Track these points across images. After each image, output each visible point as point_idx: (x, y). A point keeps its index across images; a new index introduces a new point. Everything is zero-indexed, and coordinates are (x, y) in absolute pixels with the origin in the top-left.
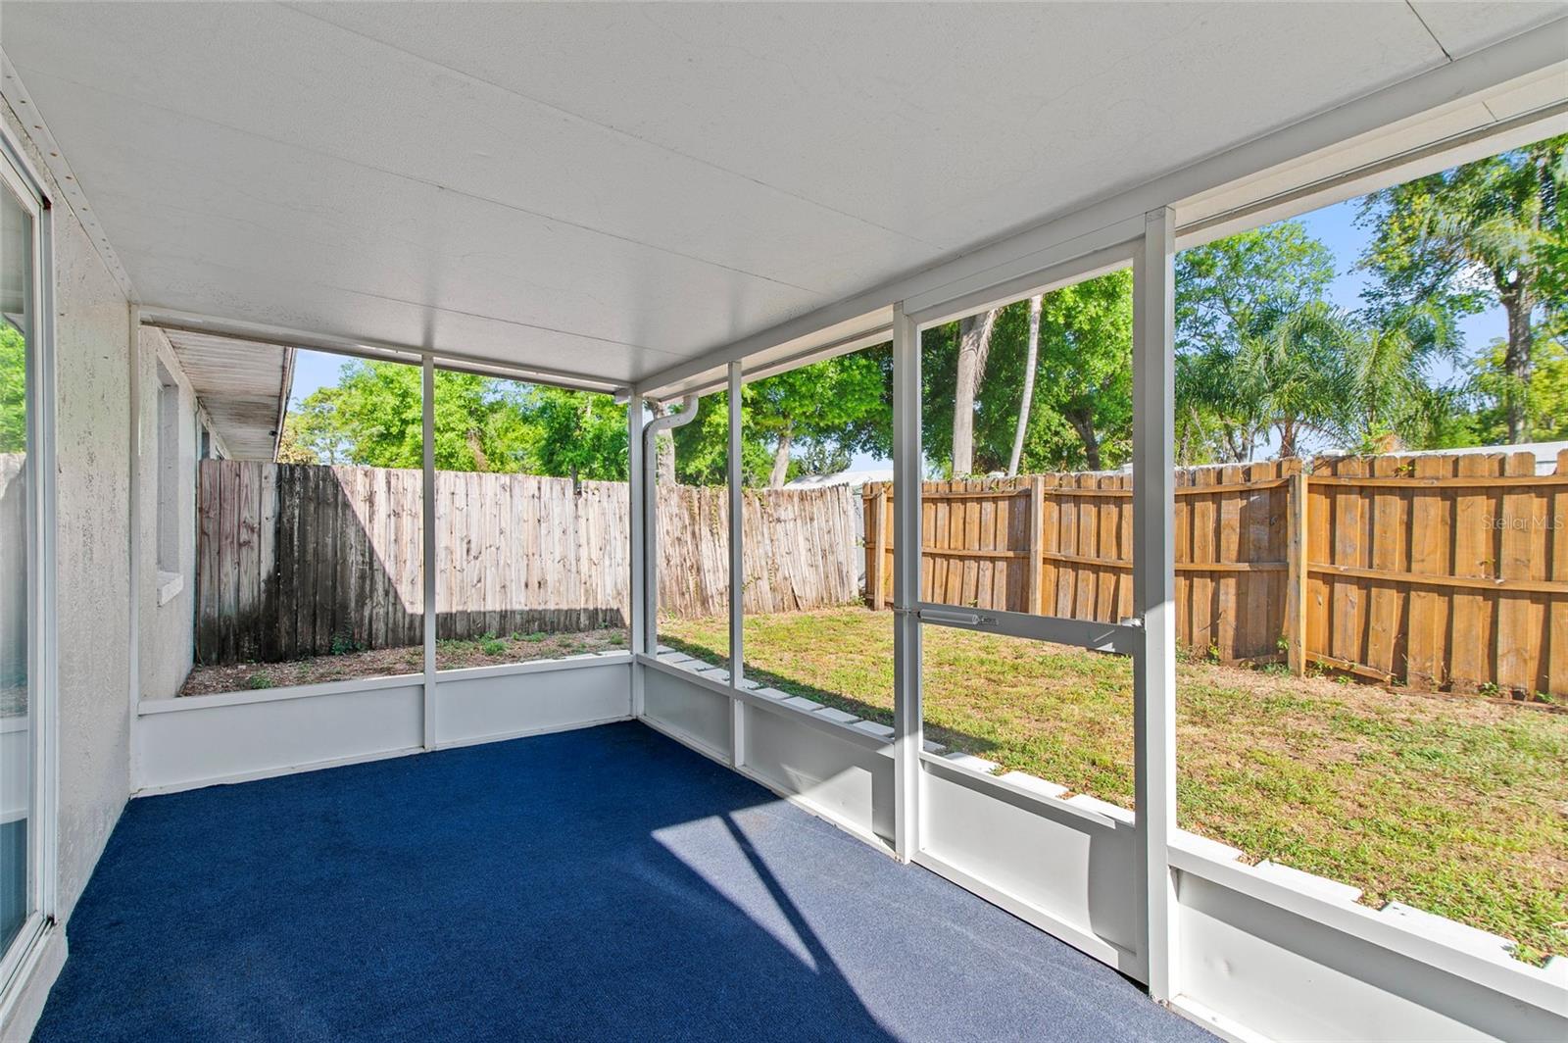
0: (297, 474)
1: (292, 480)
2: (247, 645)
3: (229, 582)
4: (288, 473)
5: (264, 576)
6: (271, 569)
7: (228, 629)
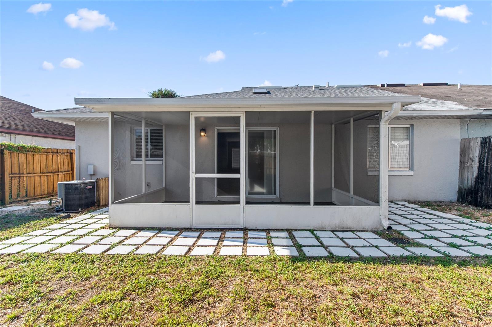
0: (488, 140)
1: (486, 143)
2: (469, 198)
3: (466, 177)
4: (484, 140)
5: (475, 176)
6: (477, 174)
7: (465, 192)
